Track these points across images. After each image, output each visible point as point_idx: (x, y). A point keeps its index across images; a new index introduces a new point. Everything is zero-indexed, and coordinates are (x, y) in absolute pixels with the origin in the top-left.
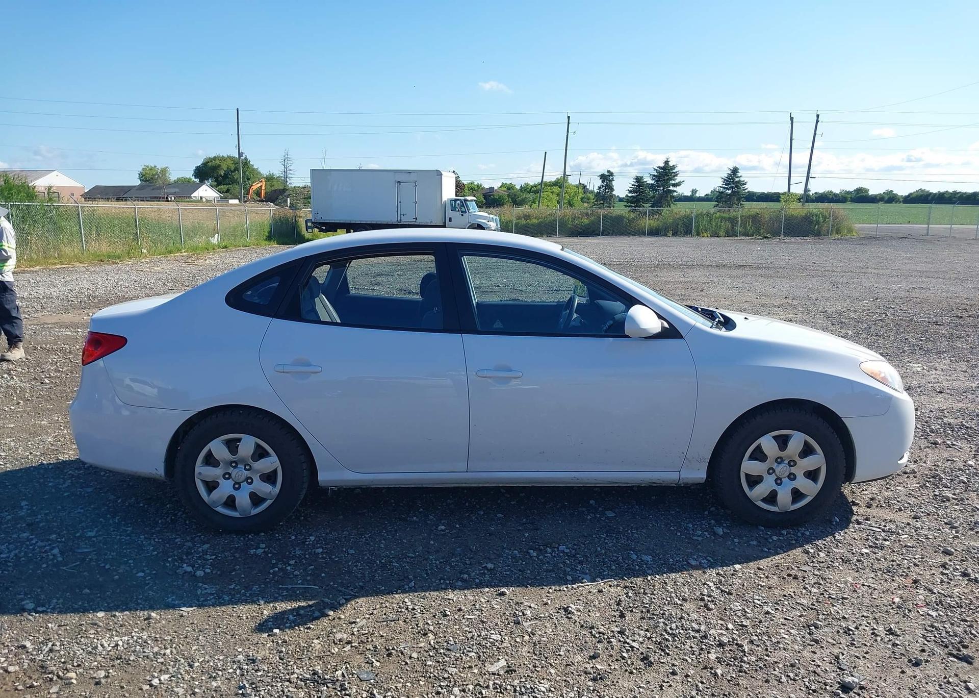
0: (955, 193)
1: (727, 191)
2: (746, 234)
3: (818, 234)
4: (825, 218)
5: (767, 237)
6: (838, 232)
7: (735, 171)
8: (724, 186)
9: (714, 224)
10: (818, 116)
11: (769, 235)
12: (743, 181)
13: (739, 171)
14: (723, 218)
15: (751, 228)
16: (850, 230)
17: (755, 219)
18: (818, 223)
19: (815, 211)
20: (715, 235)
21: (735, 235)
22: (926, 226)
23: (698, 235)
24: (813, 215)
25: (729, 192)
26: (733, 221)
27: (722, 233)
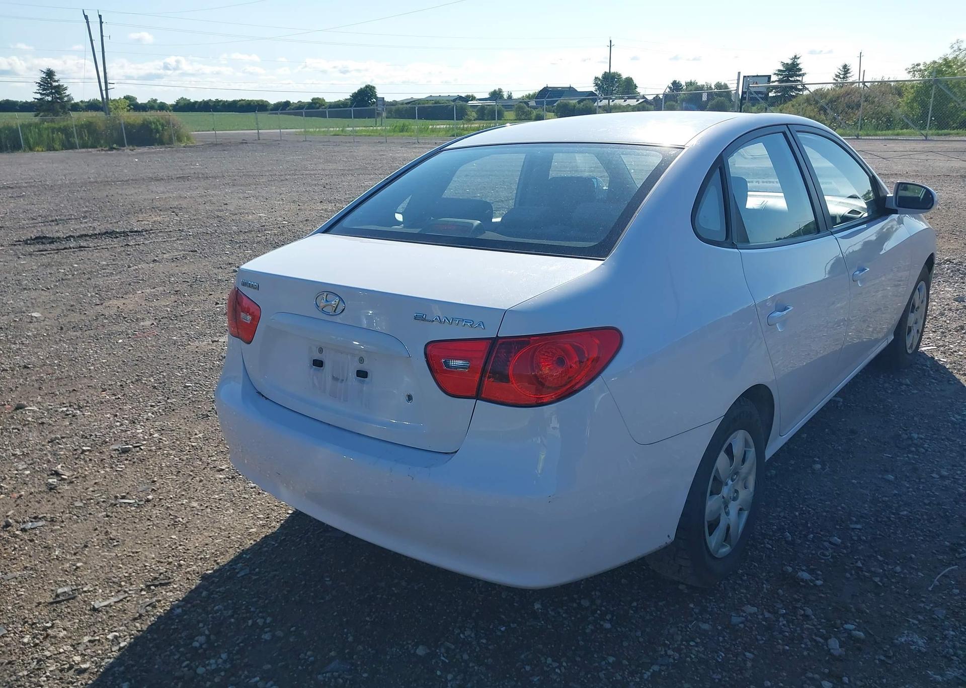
0: (217, 101)
1: (47, 98)
2: (84, 146)
3: (161, 143)
4: (163, 125)
5: (115, 148)
6: (179, 140)
7: (50, 74)
8: (41, 91)
9: (45, 136)
10: (100, 16)
11: (115, 146)
12: (63, 86)
13: (55, 74)
14: (53, 130)
15: (88, 139)
16: (189, 138)
17: (89, 127)
18: (157, 131)
19: (151, 119)
20: (51, 148)
21: (72, 147)
22: (256, 131)
23: (31, 149)
24: (150, 123)
25: (50, 99)
26: (65, 130)
27: (56, 146)
